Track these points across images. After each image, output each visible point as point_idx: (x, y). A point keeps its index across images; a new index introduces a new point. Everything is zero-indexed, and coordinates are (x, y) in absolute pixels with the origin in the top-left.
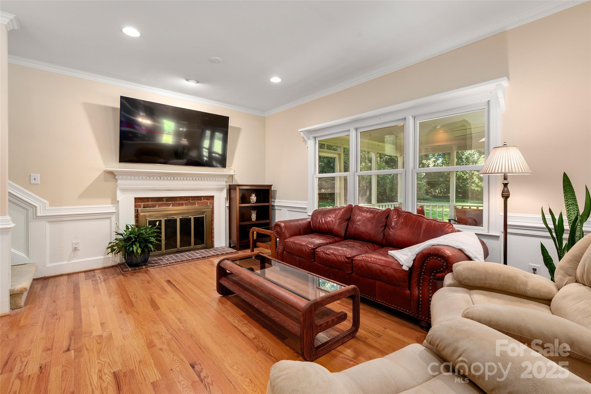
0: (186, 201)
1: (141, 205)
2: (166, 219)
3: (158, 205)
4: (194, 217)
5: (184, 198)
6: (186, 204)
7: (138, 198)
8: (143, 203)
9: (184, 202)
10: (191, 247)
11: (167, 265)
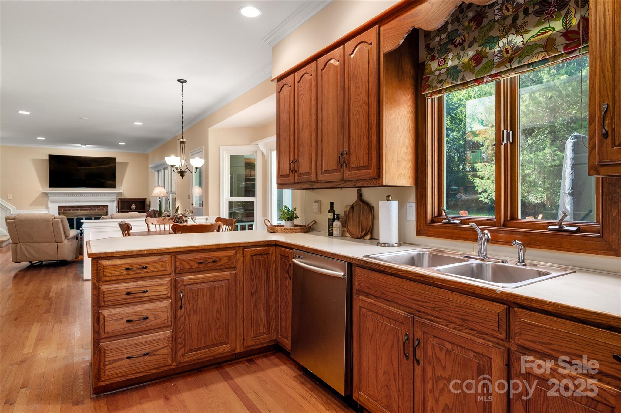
2: (77, 218)
3: (72, 210)
5: (88, 206)
7: (60, 206)
8: (63, 209)
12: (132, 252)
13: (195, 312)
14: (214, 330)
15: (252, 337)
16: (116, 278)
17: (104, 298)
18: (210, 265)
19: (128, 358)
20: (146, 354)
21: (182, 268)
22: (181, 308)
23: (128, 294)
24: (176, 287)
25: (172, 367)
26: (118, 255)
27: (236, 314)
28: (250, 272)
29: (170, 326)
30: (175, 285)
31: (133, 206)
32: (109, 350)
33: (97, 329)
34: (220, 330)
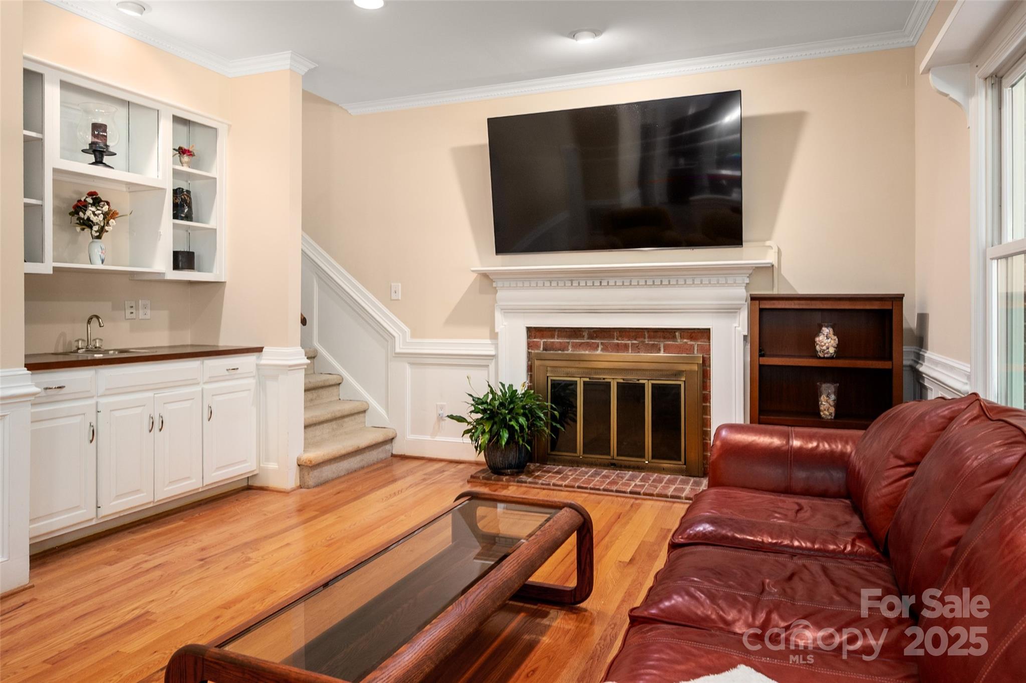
0: (635, 340)
1: (541, 343)
2: (587, 380)
3: (573, 346)
4: (653, 384)
5: (630, 331)
6: (636, 348)
7: (535, 328)
8: (543, 340)
9: (629, 342)
10: (643, 460)
11: (547, 487)
31: (827, 340)
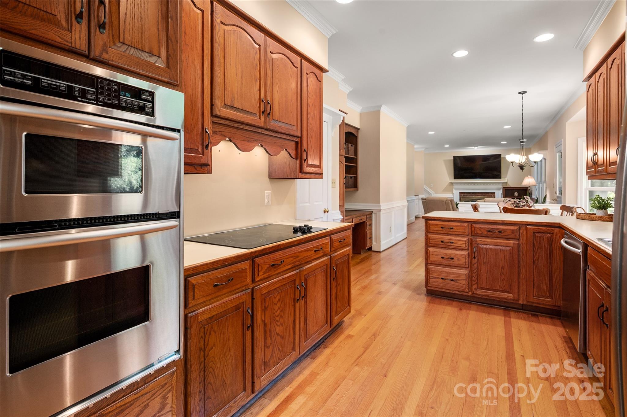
1: (462, 195)
5: (480, 193)
7: (461, 192)
12: (444, 218)
13: (485, 263)
14: (499, 280)
15: (534, 296)
16: (436, 232)
17: (430, 241)
18: (497, 234)
19: (442, 278)
20: (452, 280)
21: (475, 233)
22: (475, 258)
23: (442, 242)
24: (471, 244)
25: (468, 294)
26: (437, 219)
27: (519, 274)
28: (532, 245)
29: (468, 268)
30: (471, 243)
31: (516, 194)
32: (432, 270)
33: (426, 257)
34: (505, 281)
